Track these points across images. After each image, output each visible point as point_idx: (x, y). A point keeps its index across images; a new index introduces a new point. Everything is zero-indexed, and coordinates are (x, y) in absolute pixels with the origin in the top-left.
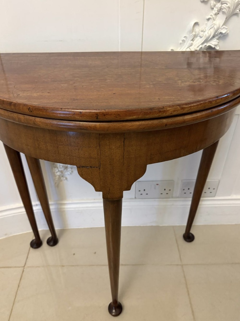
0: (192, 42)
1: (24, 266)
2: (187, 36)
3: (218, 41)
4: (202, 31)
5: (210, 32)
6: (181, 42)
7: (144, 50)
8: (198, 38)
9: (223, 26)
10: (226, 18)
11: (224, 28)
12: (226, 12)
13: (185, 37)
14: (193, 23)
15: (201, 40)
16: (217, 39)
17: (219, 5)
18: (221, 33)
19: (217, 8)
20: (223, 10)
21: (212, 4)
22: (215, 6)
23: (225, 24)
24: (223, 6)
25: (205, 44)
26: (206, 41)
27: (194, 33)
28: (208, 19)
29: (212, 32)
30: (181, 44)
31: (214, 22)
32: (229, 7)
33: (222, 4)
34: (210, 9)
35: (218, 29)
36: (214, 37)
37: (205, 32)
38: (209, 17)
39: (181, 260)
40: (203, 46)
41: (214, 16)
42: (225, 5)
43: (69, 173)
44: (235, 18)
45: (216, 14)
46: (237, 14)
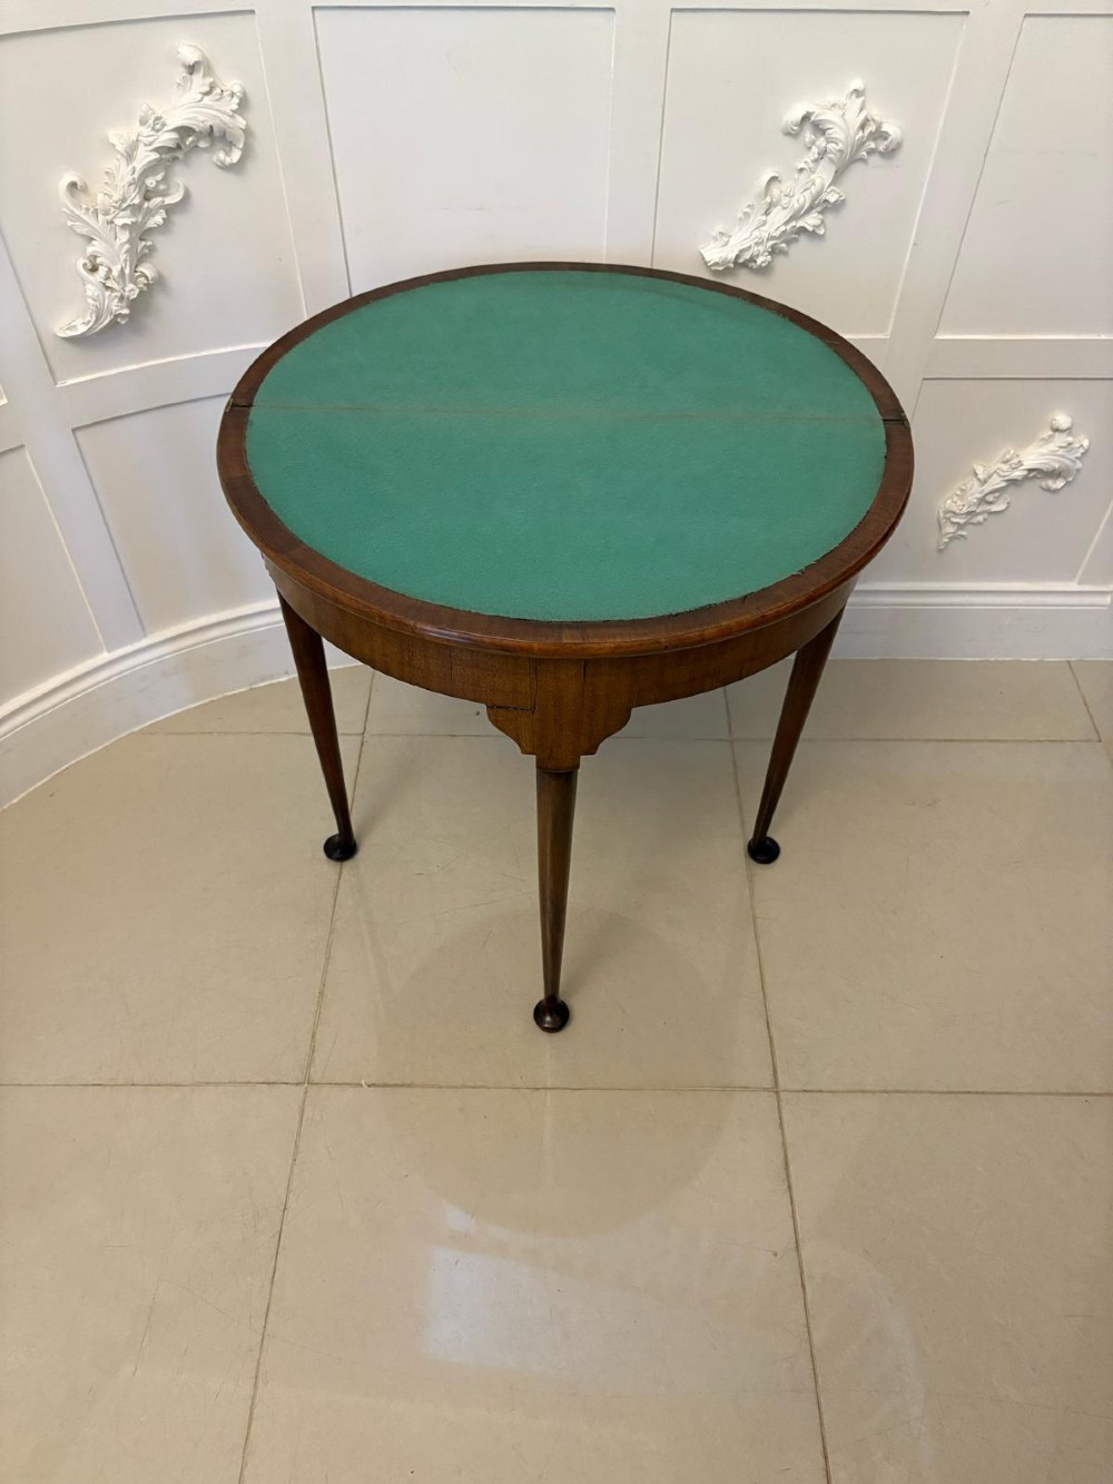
0: (764, 218)
1: (363, 735)
2: (754, 204)
3: (821, 216)
4: (786, 195)
5: (802, 199)
6: (740, 215)
8: (779, 208)
9: (829, 186)
10: (836, 172)
11: (832, 190)
12: (835, 158)
13: (749, 206)
14: (767, 178)
15: (785, 215)
16: (819, 213)
17: (821, 142)
18: (826, 201)
19: (818, 148)
20: (831, 155)
21: (807, 140)
22: (813, 143)
23: (835, 182)
24: (829, 146)
25: (793, 224)
26: (795, 216)
27: (768, 200)
28: (801, 170)
29: (806, 198)
30: (740, 219)
31: (813, 176)
32: (840, 151)
33: (828, 142)
34: (803, 150)
35: (819, 193)
36: (811, 208)
37: (791, 197)
38: (802, 165)
39: (730, 730)
40: (788, 227)
41: (812, 165)
42: (834, 145)
44: (859, 167)
45: (816, 161)
46: (862, 160)
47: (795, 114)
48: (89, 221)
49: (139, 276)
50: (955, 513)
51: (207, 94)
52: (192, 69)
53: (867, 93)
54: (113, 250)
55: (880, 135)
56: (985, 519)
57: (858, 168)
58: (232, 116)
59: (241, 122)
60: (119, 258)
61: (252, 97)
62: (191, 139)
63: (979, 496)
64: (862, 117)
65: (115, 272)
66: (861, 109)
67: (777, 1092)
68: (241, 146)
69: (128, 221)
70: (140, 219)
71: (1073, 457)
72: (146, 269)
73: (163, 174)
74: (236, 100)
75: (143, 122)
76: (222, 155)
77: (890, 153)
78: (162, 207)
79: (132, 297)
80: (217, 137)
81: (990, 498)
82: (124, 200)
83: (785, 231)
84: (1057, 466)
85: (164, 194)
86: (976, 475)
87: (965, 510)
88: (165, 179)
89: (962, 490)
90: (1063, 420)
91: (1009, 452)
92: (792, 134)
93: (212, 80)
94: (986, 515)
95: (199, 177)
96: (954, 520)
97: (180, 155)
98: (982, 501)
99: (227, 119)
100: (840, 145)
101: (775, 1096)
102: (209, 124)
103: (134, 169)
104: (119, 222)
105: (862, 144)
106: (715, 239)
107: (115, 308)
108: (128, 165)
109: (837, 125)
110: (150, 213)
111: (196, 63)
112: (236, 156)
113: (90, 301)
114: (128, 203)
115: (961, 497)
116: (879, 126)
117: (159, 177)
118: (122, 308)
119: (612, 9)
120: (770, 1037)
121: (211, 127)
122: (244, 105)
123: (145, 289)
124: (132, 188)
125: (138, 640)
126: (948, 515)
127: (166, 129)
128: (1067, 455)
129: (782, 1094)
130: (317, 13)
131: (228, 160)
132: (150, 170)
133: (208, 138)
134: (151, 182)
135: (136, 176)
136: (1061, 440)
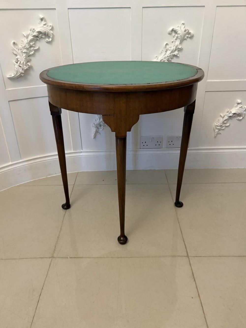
0: (165, 53)
1: (74, 185)
2: (163, 50)
3: (178, 52)
4: (170, 47)
5: (173, 48)
6: (161, 53)
7: (143, 60)
8: (169, 51)
9: (179, 45)
10: (180, 41)
11: (180, 46)
12: (180, 38)
13: (162, 50)
14: (165, 44)
16: (178, 51)
17: (176, 35)
18: (179, 48)
20: (178, 37)
21: (173, 35)
22: (175, 36)
25: (172, 53)
26: (172, 52)
27: (166, 48)
28: (173, 42)
29: (175, 47)
31: (175, 43)
32: (181, 36)
33: (178, 35)
34: (173, 37)
35: (177, 46)
36: (176, 50)
37: (171, 48)
38: (173, 41)
40: (171, 54)
41: (175, 40)
43: (102, 130)
46: (186, 39)
47: (170, 29)
48: (17, 51)
49: (27, 65)
50: (217, 126)
51: (45, 25)
52: (42, 19)
53: (185, 24)
54: (22, 58)
55: (189, 33)
56: (225, 128)
57: (185, 41)
58: (50, 30)
59: (52, 32)
60: (23, 60)
61: (54, 27)
62: (41, 35)
63: (222, 121)
64: (185, 29)
65: (22, 63)
66: (184, 28)
67: (188, 257)
68: (51, 37)
69: (26, 51)
70: (28, 52)
71: (243, 110)
72: (29, 64)
73: (34, 42)
74: (51, 27)
75: (31, 30)
76: (47, 39)
77: (191, 37)
78: (33, 50)
79: (25, 69)
80: (46, 35)
81: (225, 122)
82: (25, 46)
83: (170, 55)
84: (240, 112)
85: (34, 47)
86: (221, 116)
87: (220, 125)
88: (34, 44)
89: (218, 120)
90: (239, 101)
91: (228, 110)
92: (169, 34)
93: (46, 22)
94: (225, 127)
95: (42, 44)
96: (217, 128)
97: (38, 39)
98: (223, 123)
99: (49, 31)
100: (181, 35)
101: (188, 258)
102: (45, 31)
103: (28, 40)
104: (24, 51)
105: (185, 35)
106: (155, 58)
107: (21, 71)
108: (27, 39)
109: (180, 31)
110: (31, 51)
111: (43, 18)
112: (50, 40)
113: (16, 69)
114: (26, 47)
115: (218, 122)
116: (188, 31)
117: (33, 43)
118: (22, 71)
119: (130, 8)
120: (185, 245)
121: (45, 32)
122: (52, 29)
123: (28, 68)
124: (27, 44)
125: (19, 160)
126: (216, 127)
127: (35, 32)
128: (242, 109)
129: (190, 257)
130: (69, 10)
131: (49, 40)
132: (31, 41)
133: (44, 36)
134: (31, 44)
135: (28, 42)
136: (240, 106)
